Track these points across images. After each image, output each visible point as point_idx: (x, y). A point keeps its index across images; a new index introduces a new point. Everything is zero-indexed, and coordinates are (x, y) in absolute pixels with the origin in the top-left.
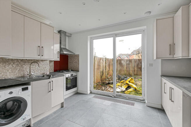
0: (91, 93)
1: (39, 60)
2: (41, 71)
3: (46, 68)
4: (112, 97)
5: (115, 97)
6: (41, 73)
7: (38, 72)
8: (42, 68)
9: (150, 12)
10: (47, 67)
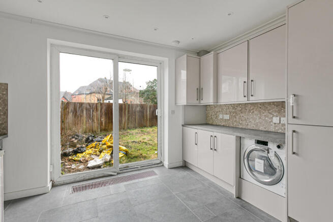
0: (53, 186)
4: (112, 175)
5: (118, 174)
9: (179, 42)
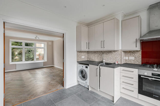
1: (111, 51)
2: (113, 60)
3: (117, 58)
6: (113, 62)
7: (111, 60)
8: (114, 57)
10: (119, 57)
